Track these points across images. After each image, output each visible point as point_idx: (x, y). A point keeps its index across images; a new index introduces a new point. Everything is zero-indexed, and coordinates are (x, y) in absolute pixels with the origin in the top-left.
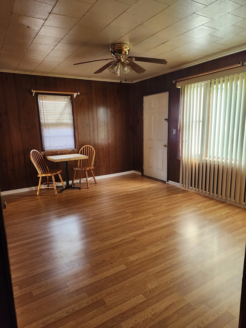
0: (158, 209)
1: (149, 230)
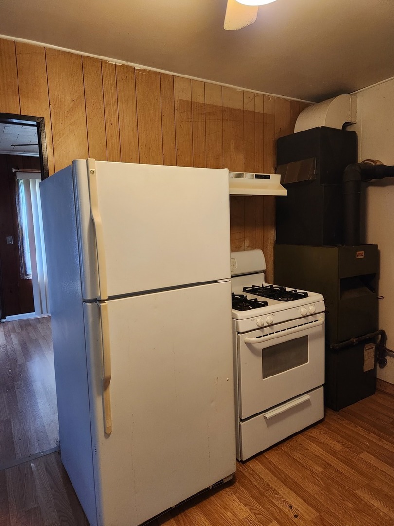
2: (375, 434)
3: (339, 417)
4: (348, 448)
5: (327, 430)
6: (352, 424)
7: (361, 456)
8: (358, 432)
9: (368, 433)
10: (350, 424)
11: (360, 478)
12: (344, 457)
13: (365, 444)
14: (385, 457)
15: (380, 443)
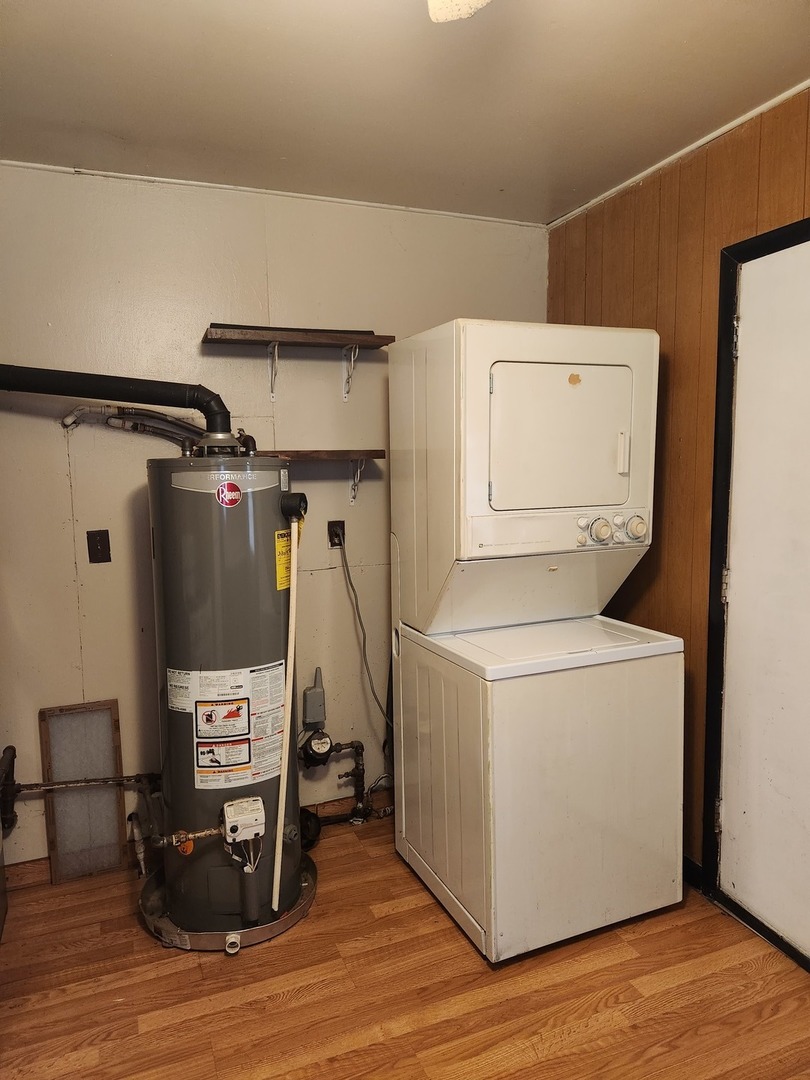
2: (108, 973)
3: (11, 1003)
4: (104, 1040)
5: (22, 1050)
6: (52, 994)
7: (143, 1028)
8: (77, 996)
9: (95, 982)
10: (46, 996)
11: (194, 1064)
12: (124, 1062)
13: (121, 1004)
14: (175, 993)
15: (137, 980)
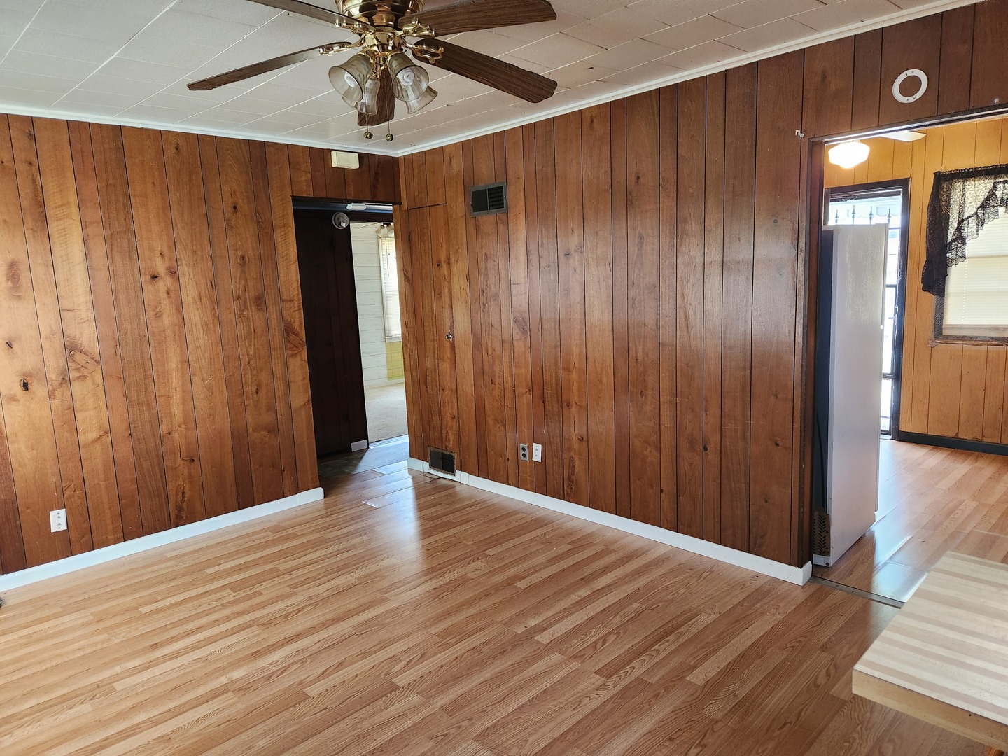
0: (265, 734)
1: (342, 623)
